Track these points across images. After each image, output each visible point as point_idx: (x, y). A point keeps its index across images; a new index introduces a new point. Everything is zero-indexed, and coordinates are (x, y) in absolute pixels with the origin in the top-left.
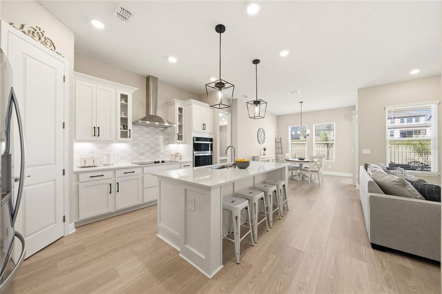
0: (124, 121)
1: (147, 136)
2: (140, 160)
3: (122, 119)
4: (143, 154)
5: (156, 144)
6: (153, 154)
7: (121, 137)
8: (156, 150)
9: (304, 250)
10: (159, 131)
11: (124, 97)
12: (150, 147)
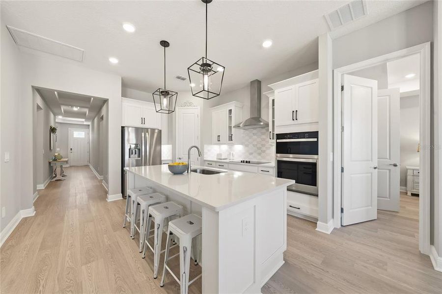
1: (255, 137)
3: (229, 127)
4: (251, 154)
5: (262, 145)
6: (260, 154)
7: (229, 140)
9: (84, 267)
11: (230, 111)
12: (258, 148)
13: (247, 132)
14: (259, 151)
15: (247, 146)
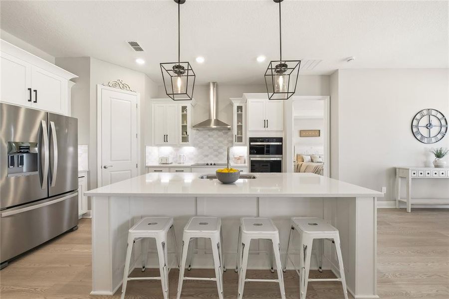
0: (184, 128)
1: (211, 139)
2: (204, 161)
3: (183, 126)
4: (207, 156)
5: (219, 147)
6: (217, 156)
7: (182, 142)
8: (219, 153)
10: (222, 134)
11: (184, 108)
12: (214, 150)
13: (201, 133)
14: (216, 153)
15: (200, 148)
